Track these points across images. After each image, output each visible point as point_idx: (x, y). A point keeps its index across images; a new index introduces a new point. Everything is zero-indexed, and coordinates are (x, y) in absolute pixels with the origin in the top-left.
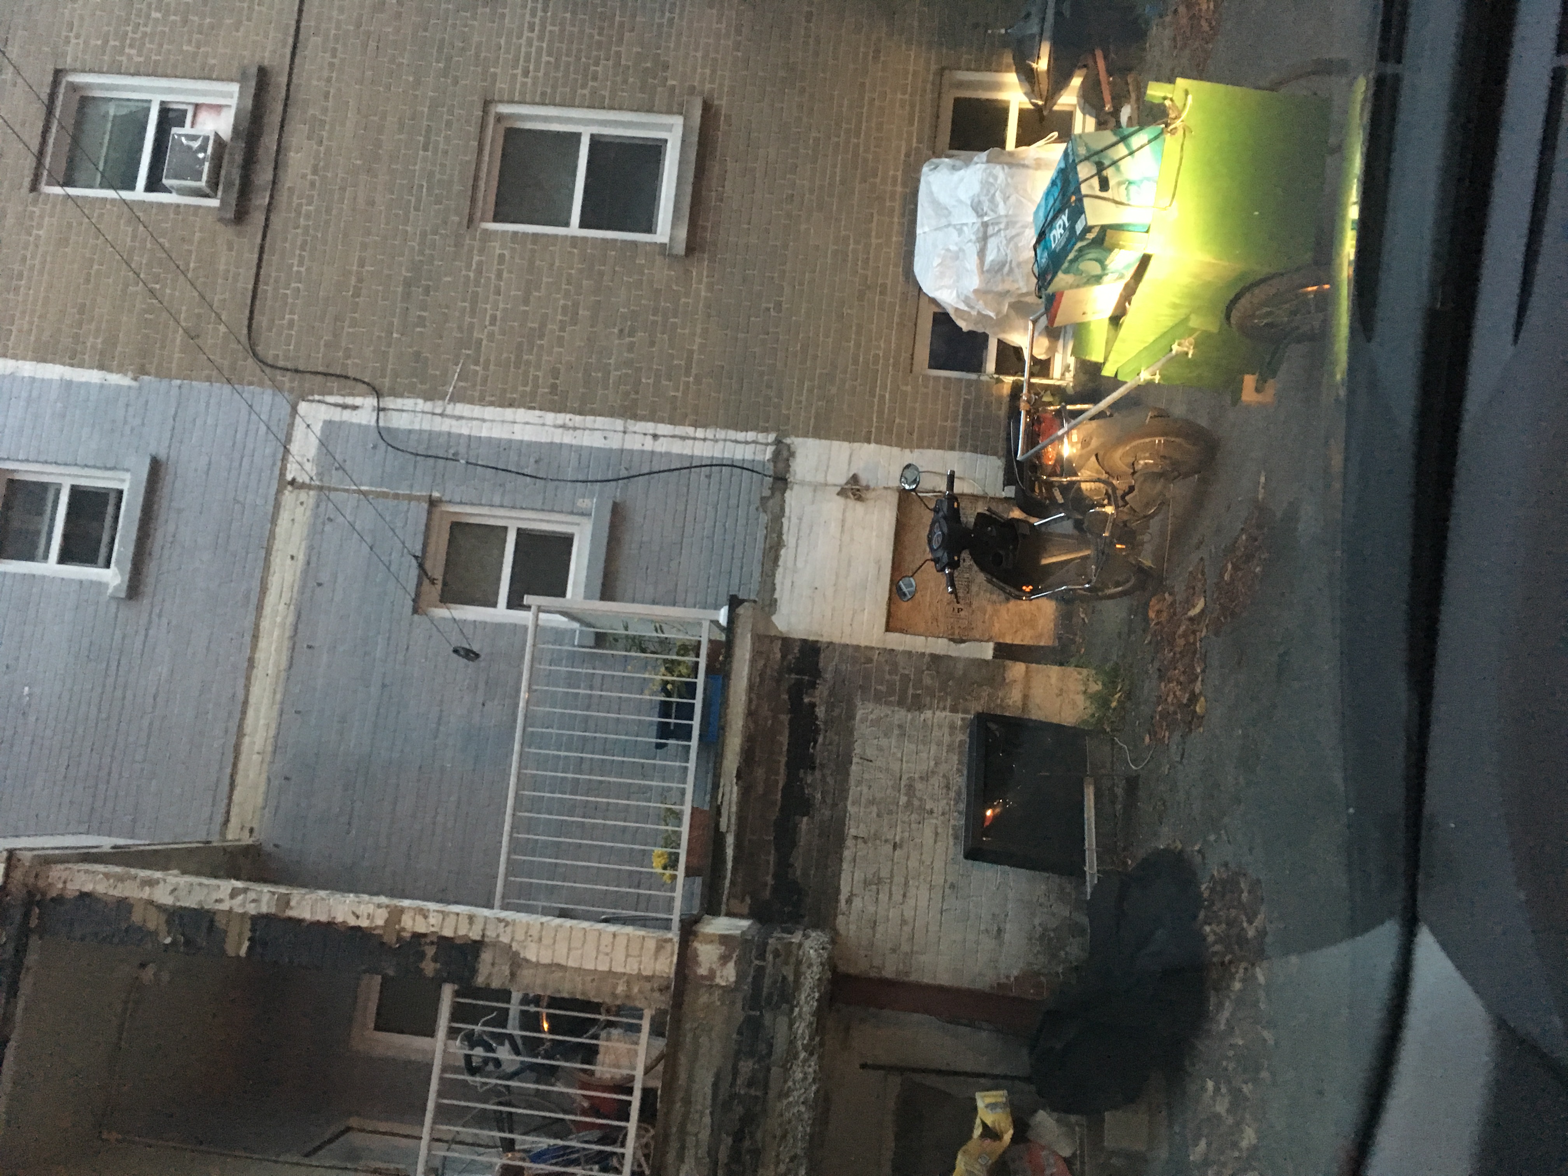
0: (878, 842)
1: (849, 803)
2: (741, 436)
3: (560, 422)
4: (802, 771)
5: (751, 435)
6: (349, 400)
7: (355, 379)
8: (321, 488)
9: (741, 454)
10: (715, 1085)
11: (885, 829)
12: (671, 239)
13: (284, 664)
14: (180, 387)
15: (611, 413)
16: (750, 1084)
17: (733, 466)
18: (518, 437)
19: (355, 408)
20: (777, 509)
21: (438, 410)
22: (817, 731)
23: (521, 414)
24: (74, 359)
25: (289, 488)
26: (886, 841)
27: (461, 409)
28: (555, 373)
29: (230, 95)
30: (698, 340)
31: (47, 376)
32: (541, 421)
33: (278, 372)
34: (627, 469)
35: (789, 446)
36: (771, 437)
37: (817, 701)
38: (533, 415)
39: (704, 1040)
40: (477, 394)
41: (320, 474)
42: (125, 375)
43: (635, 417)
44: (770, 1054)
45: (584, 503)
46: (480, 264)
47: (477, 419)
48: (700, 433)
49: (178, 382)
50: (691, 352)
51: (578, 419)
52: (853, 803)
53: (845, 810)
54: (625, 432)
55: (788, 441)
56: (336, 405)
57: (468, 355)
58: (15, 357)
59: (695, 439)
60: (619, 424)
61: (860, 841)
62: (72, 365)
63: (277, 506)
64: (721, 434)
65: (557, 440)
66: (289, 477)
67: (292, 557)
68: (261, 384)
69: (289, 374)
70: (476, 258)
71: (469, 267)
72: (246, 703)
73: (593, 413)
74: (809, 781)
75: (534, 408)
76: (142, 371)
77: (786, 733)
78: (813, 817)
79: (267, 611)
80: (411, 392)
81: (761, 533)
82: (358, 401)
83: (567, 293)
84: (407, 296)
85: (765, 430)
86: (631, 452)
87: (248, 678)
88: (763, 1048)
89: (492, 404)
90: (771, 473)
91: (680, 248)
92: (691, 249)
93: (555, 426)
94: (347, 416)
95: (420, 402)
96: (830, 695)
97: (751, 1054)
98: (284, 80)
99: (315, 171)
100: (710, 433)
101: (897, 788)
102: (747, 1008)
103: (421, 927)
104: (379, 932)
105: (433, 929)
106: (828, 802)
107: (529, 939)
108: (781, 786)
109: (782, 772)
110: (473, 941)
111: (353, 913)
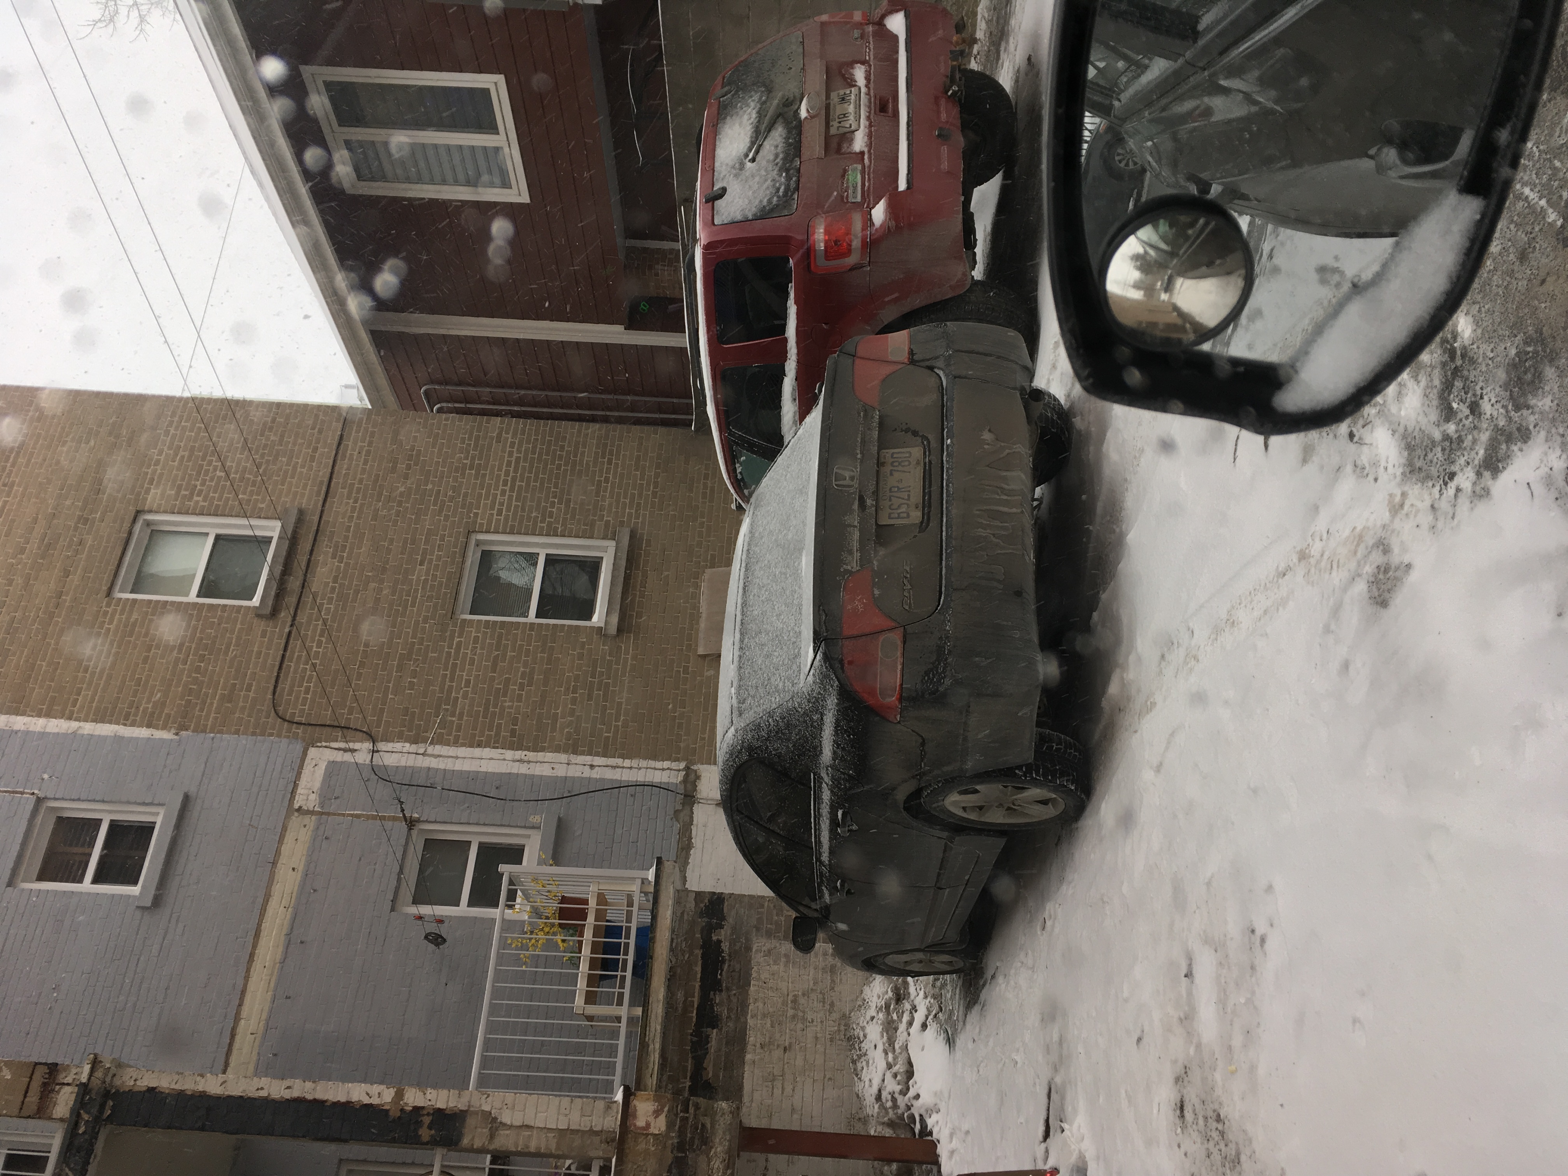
0: (771, 1047)
1: (749, 1017)
2: (659, 764)
3: (517, 757)
4: (712, 993)
5: (666, 764)
6: (352, 745)
7: (356, 729)
8: (321, 813)
9: (658, 777)
11: (777, 1035)
12: (606, 623)
13: (279, 957)
14: (213, 738)
15: (557, 750)
17: (652, 786)
18: (483, 769)
19: (353, 751)
20: (687, 819)
21: (421, 751)
22: (723, 961)
23: (487, 752)
24: (126, 720)
25: (296, 814)
26: (778, 1046)
27: (438, 749)
28: (515, 722)
29: (273, 529)
30: (625, 694)
31: (104, 733)
32: (502, 757)
33: (295, 725)
34: (569, 792)
35: (696, 771)
36: (682, 765)
37: (722, 938)
38: (495, 753)
40: (452, 738)
41: (322, 804)
42: (169, 731)
43: (575, 752)
45: (535, 819)
46: (459, 644)
47: (452, 757)
48: (627, 763)
49: (212, 735)
50: (620, 704)
51: (531, 755)
52: (752, 1017)
53: (746, 1022)
54: (568, 764)
55: (695, 767)
56: (339, 749)
57: (447, 710)
58: (78, 719)
59: (623, 767)
60: (563, 757)
61: (757, 1047)
62: (125, 725)
63: (284, 829)
64: (644, 763)
65: (515, 771)
66: (296, 806)
67: (293, 869)
68: (279, 736)
69: (302, 727)
70: (456, 640)
71: (450, 647)
72: (243, 992)
73: (542, 750)
74: (718, 1001)
75: (497, 748)
76: (183, 727)
77: (700, 963)
78: (721, 1030)
79: (270, 912)
80: (401, 737)
81: (675, 838)
82: (357, 746)
83: (526, 665)
84: (400, 668)
85: (677, 760)
86: (573, 778)
87: (248, 970)
89: (463, 745)
90: (683, 792)
91: (613, 630)
92: (620, 630)
93: (514, 761)
94: (348, 757)
95: (407, 745)
96: (732, 934)
98: (316, 518)
99: (335, 581)
100: (635, 763)
101: (785, 1003)
102: (675, 1152)
103: (420, 1103)
104: (387, 1107)
105: (430, 1103)
106: (733, 1017)
107: (505, 1107)
108: (696, 1006)
109: (696, 994)
110: (461, 1111)
111: (368, 1094)
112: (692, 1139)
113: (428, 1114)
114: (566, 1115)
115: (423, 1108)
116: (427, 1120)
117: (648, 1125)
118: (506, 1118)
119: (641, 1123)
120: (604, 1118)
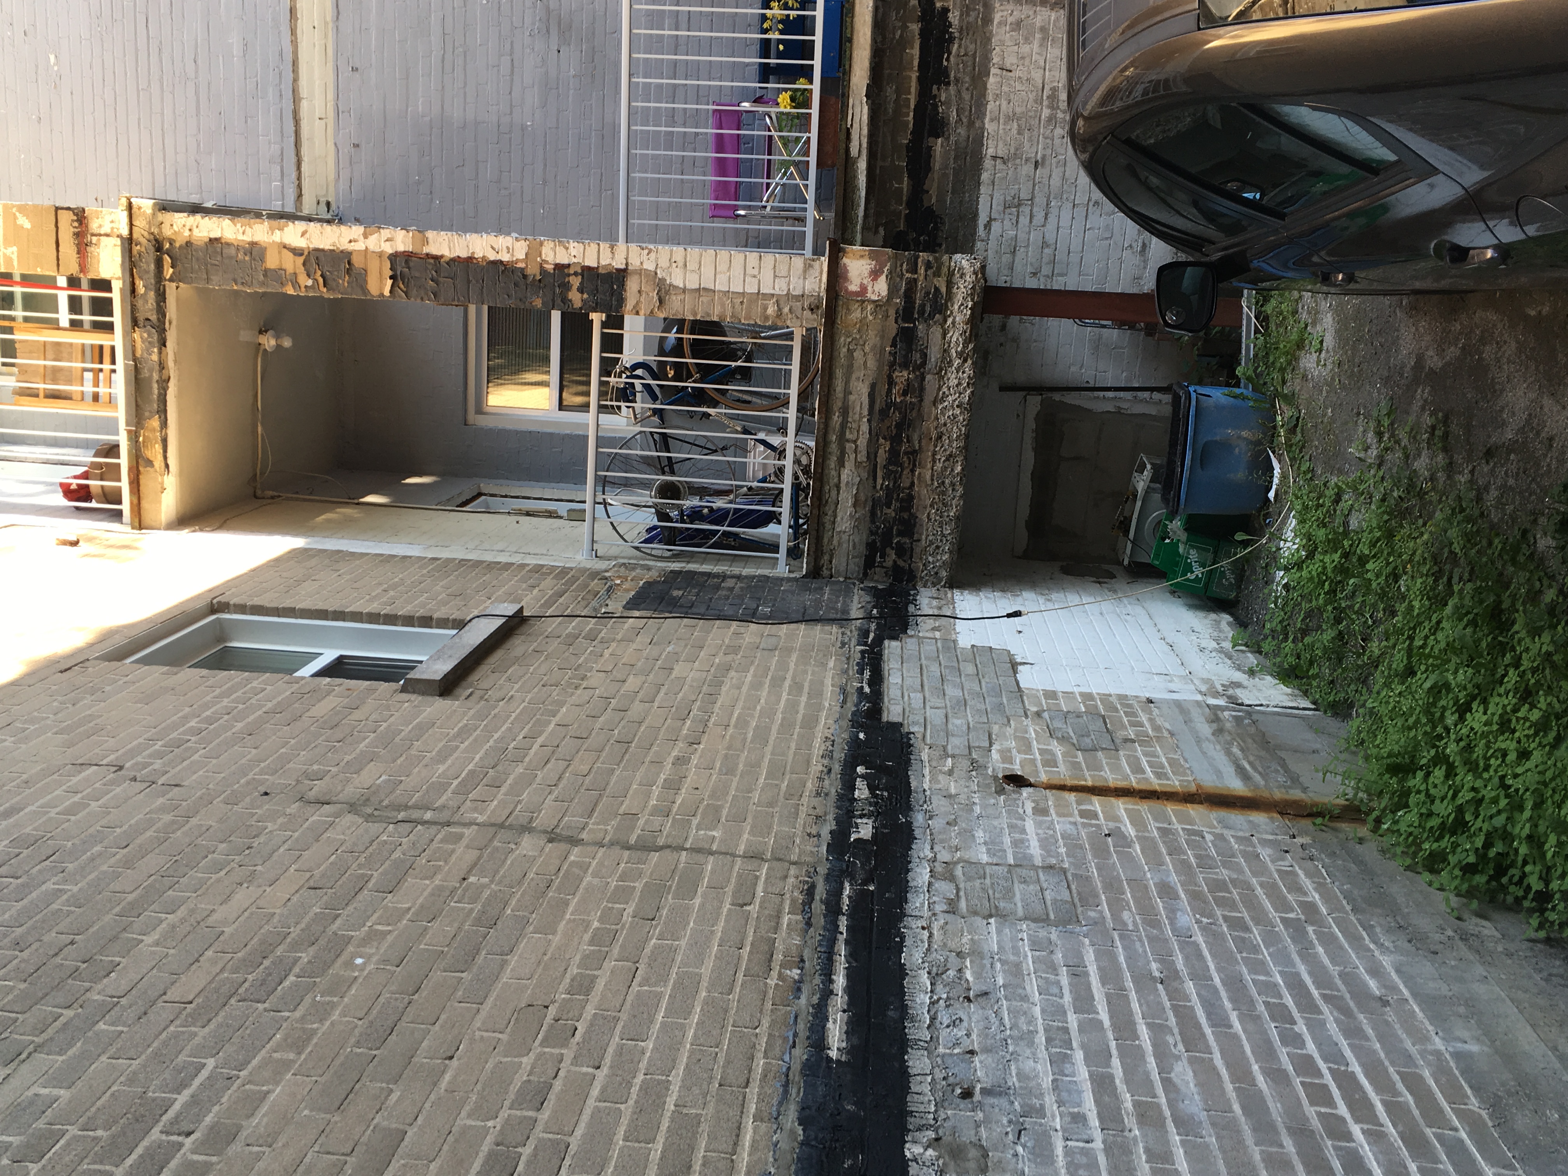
0: (1018, 161)
1: (987, 121)
4: (935, 87)
10: (872, 396)
11: (1027, 145)
13: (329, 14)
16: (905, 393)
22: (951, 40)
26: (1027, 160)
37: (950, 5)
39: (857, 354)
44: (924, 363)
52: (992, 120)
53: (983, 128)
61: (999, 161)
74: (943, 99)
77: (917, 43)
78: (948, 138)
87: (293, 32)
88: (917, 357)
97: (905, 365)
101: (1039, 101)
102: (900, 320)
103: (563, 258)
104: (521, 265)
105: (575, 260)
106: (965, 120)
107: (674, 265)
108: (912, 106)
109: (913, 90)
110: (617, 270)
111: (492, 247)
112: (923, 306)
113: (576, 274)
114: (755, 276)
115: (569, 266)
116: (575, 282)
117: (864, 289)
118: (677, 279)
119: (853, 287)
120: (805, 278)
